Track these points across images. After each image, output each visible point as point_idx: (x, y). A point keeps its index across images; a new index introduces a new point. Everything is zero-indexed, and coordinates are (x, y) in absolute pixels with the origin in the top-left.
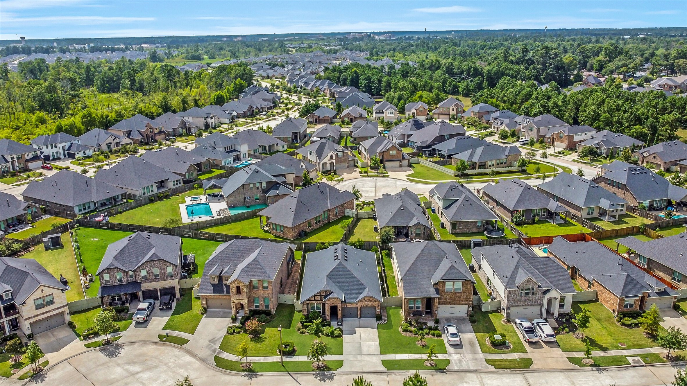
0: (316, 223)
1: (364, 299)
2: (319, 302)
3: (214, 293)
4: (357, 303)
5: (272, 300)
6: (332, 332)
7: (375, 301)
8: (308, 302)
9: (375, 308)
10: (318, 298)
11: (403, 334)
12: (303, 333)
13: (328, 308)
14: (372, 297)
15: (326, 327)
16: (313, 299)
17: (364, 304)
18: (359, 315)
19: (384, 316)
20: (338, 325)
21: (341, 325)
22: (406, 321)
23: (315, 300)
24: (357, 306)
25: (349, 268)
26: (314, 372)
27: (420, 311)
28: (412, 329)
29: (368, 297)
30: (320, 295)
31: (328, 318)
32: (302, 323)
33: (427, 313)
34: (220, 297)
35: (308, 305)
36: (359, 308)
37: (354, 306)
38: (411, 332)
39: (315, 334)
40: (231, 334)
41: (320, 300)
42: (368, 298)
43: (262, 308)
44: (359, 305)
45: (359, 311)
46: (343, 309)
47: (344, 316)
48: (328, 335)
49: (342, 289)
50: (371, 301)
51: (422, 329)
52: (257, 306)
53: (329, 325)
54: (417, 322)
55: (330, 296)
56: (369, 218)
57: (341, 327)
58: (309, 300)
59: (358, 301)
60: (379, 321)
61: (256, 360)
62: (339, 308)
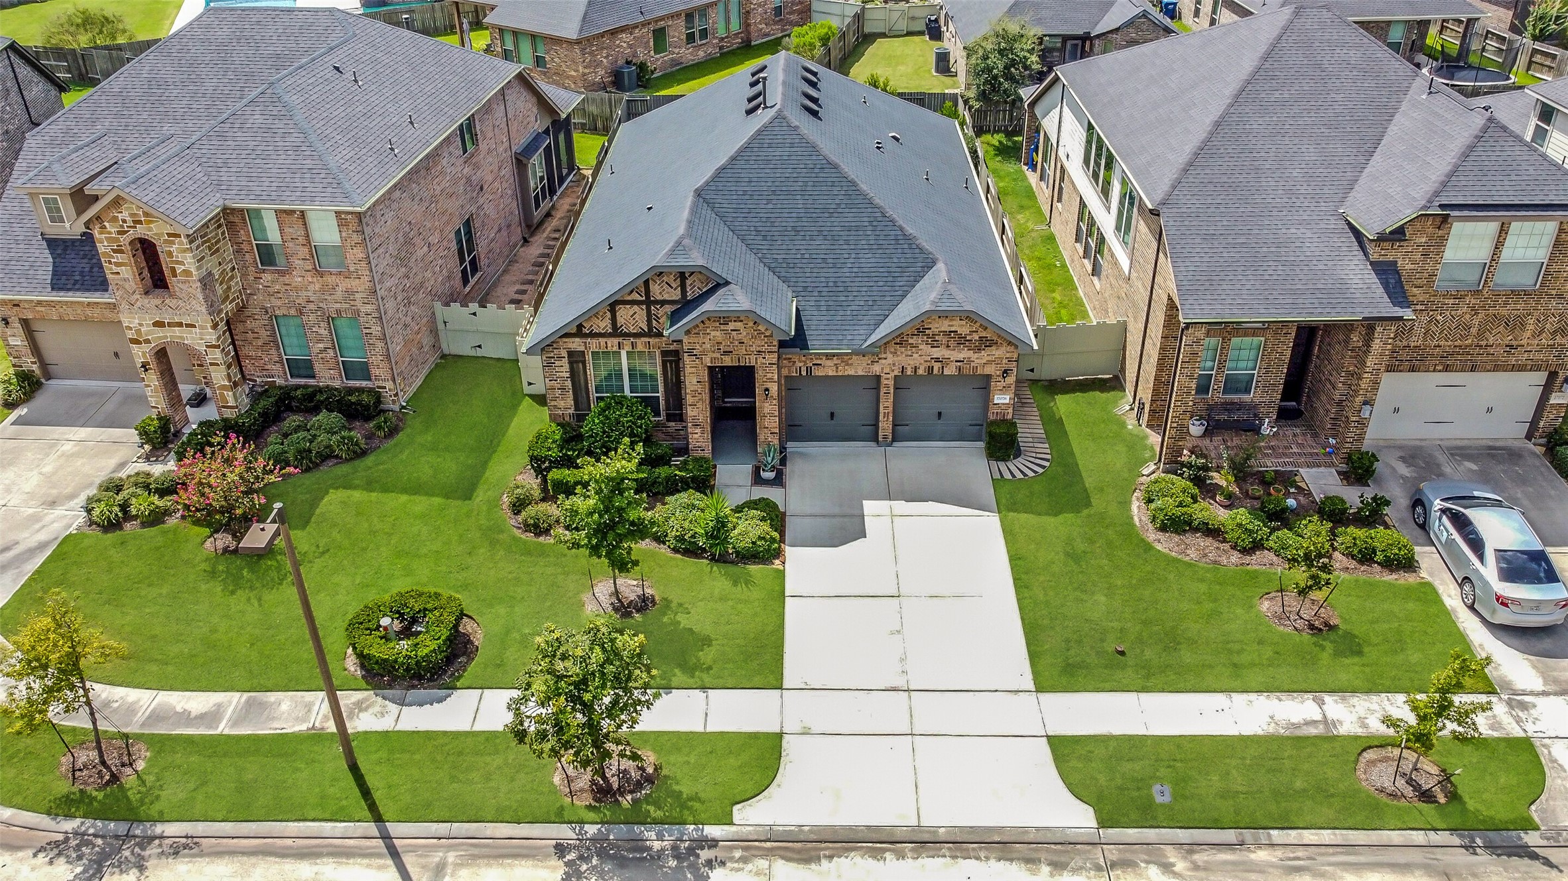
0: (690, 38)
1: (920, 328)
2: (641, 343)
3: (56, 287)
4: (875, 352)
5: (376, 330)
6: (720, 530)
7: (985, 344)
8: (576, 344)
9: (984, 384)
10: (632, 318)
11: (1164, 544)
12: (538, 528)
13: (695, 381)
14: (969, 317)
15: (683, 497)
16: (604, 325)
17: (918, 358)
18: (885, 426)
19: (1030, 431)
20: (758, 480)
21: (778, 481)
22: (1174, 465)
23: (616, 332)
24: (876, 369)
25: (828, 148)
26: (565, 832)
27: (1252, 407)
28: (1219, 514)
29: (944, 315)
30: (649, 302)
31: (699, 438)
32: (539, 465)
33: (1286, 415)
34: (96, 313)
35: (576, 359)
36: (888, 382)
37: (859, 368)
38: (1213, 532)
39: (595, 550)
40: (111, 526)
41: (649, 334)
42: (945, 326)
43: (328, 377)
44: (888, 367)
45: (886, 404)
46: (790, 386)
47: (792, 430)
48: (690, 550)
49: (781, 270)
50: (962, 341)
51: (1280, 517)
52: (300, 367)
53: (703, 484)
54: (1241, 472)
55: (709, 305)
56: (910, 34)
57: (773, 494)
58: (579, 331)
59: (884, 345)
60: (1005, 459)
61: (186, 718)
62: (768, 380)
